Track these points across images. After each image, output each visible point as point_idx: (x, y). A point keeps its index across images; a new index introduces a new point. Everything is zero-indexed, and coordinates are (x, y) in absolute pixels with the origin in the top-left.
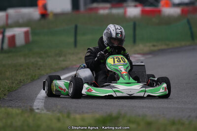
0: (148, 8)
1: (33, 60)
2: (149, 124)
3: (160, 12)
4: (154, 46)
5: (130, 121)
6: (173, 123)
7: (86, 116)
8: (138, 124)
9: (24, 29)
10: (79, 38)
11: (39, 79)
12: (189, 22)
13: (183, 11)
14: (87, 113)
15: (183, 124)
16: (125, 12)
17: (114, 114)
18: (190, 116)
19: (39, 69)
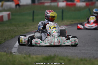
0: (69, 3)
1: (12, 28)
2: (70, 60)
3: (75, 4)
4: (72, 21)
5: (60, 59)
6: (82, 60)
7: (38, 56)
8: (64, 60)
9: (8, 13)
10: (35, 17)
11: (15, 37)
12: (89, 10)
13: (87, 4)
14: (39, 54)
15: (86, 61)
16: (58, 5)
17: (52, 55)
18: (90, 57)
19: (15, 32)
